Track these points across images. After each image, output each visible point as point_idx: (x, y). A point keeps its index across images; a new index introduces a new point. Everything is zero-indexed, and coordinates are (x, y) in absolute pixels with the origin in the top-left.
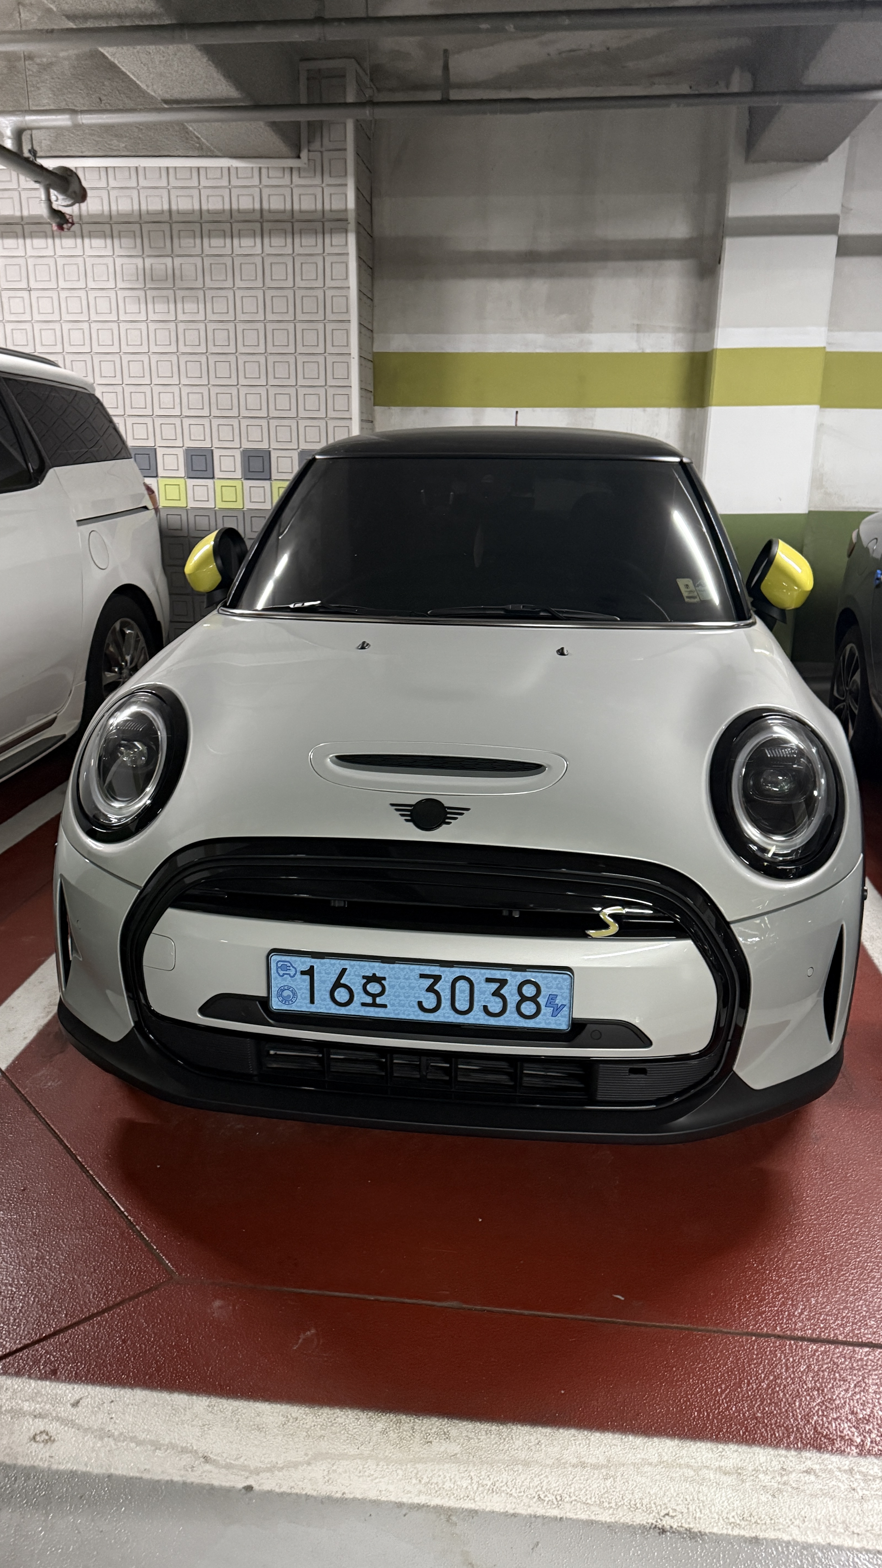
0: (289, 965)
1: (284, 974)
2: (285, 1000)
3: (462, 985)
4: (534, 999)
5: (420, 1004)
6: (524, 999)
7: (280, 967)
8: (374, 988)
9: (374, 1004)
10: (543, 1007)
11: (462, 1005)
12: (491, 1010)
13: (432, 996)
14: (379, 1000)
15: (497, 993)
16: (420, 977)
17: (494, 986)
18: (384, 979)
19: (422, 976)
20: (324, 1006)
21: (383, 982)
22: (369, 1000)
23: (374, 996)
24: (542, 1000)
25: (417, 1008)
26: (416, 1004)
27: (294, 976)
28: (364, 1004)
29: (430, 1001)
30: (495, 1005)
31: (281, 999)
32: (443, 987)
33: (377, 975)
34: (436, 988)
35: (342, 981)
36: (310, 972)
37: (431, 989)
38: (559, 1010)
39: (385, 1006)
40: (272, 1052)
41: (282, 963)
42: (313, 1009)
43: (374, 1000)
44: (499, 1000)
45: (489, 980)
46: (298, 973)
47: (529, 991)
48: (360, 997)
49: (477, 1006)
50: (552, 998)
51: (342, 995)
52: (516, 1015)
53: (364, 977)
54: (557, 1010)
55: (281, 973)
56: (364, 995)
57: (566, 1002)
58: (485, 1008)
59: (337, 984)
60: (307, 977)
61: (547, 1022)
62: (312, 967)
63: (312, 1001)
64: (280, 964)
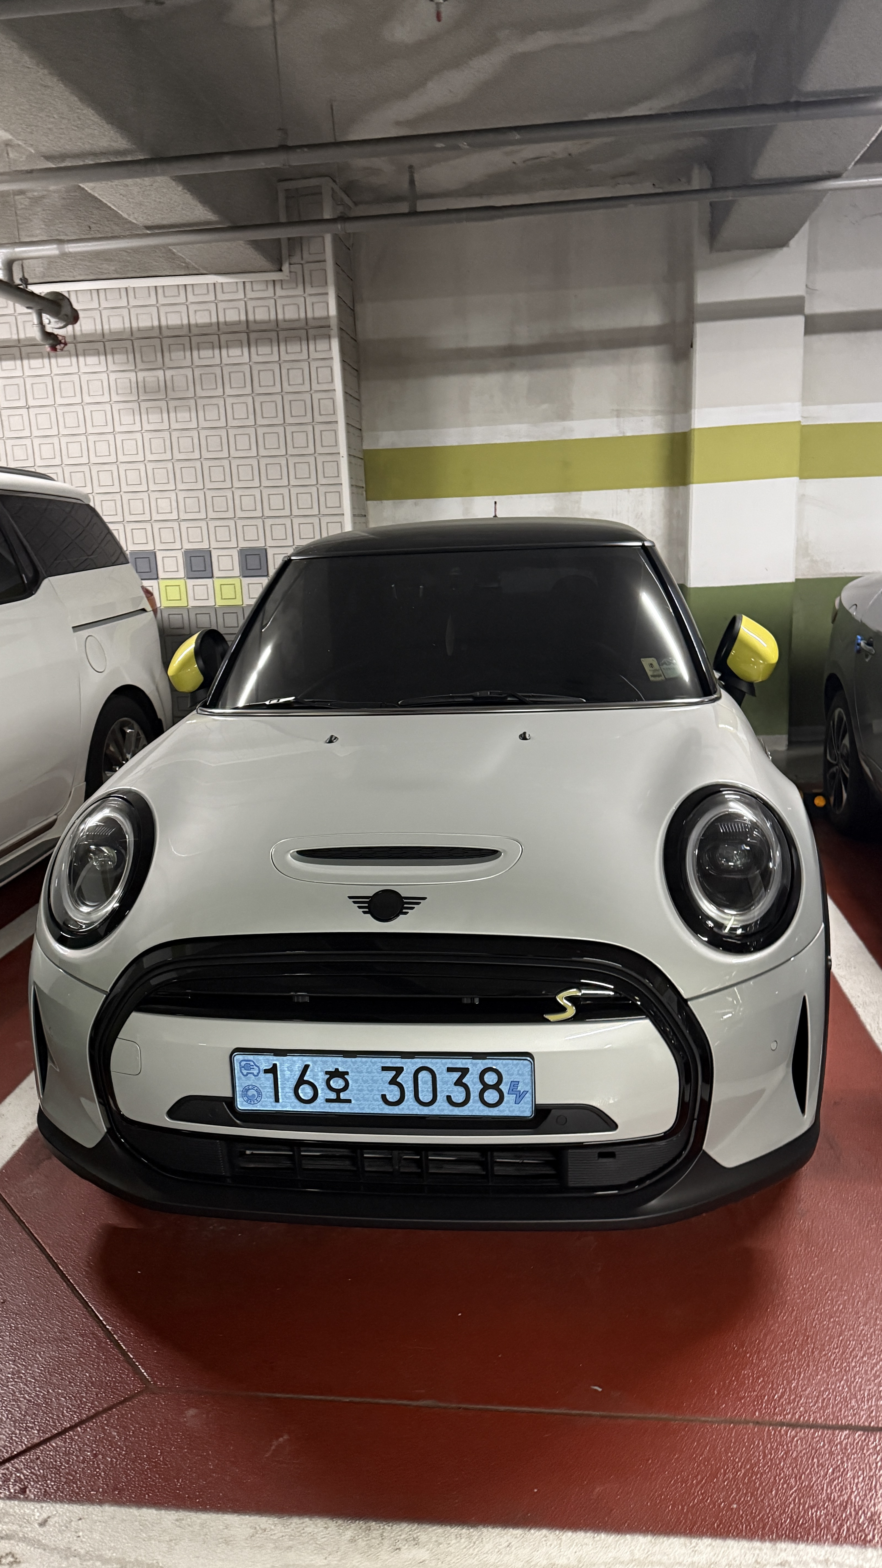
0: (252, 1064)
1: (248, 1074)
2: (250, 1100)
3: (424, 1076)
4: (496, 1087)
5: (384, 1097)
6: (486, 1087)
7: (243, 1067)
8: (337, 1083)
9: (338, 1100)
10: (505, 1094)
11: (426, 1096)
12: (454, 1100)
13: (395, 1088)
14: (343, 1096)
15: (459, 1083)
16: (383, 1070)
17: (456, 1075)
18: (347, 1073)
19: (385, 1069)
20: (288, 1104)
21: (346, 1076)
22: (333, 1096)
23: (338, 1092)
24: (504, 1087)
25: (381, 1102)
26: (379, 1097)
27: (257, 1075)
28: (328, 1101)
29: (393, 1094)
30: (459, 1095)
31: (246, 1099)
32: (406, 1079)
33: (340, 1070)
34: (399, 1080)
35: (305, 1078)
36: (273, 1070)
37: (393, 1082)
38: (522, 1096)
39: (349, 1101)
40: (248, 1152)
41: (245, 1063)
42: (278, 1108)
43: (338, 1096)
44: (462, 1089)
45: (450, 1070)
46: (262, 1073)
47: (491, 1079)
48: (324, 1093)
49: (441, 1097)
50: (514, 1084)
51: (306, 1092)
52: (480, 1104)
53: (327, 1073)
54: (520, 1096)
55: (245, 1072)
56: (328, 1091)
57: (528, 1088)
58: (449, 1098)
59: (301, 1081)
60: (270, 1076)
61: (511, 1109)
62: (275, 1065)
63: (277, 1100)
64: (243, 1063)
